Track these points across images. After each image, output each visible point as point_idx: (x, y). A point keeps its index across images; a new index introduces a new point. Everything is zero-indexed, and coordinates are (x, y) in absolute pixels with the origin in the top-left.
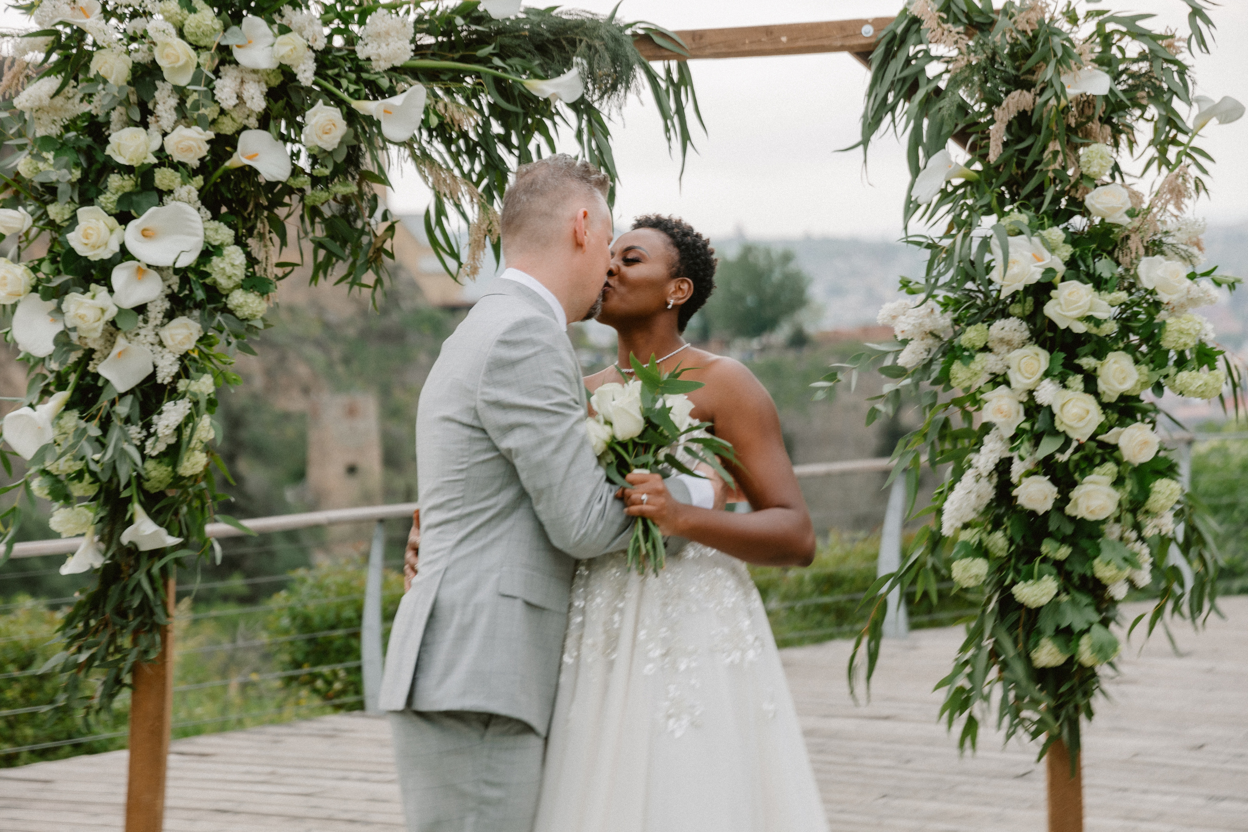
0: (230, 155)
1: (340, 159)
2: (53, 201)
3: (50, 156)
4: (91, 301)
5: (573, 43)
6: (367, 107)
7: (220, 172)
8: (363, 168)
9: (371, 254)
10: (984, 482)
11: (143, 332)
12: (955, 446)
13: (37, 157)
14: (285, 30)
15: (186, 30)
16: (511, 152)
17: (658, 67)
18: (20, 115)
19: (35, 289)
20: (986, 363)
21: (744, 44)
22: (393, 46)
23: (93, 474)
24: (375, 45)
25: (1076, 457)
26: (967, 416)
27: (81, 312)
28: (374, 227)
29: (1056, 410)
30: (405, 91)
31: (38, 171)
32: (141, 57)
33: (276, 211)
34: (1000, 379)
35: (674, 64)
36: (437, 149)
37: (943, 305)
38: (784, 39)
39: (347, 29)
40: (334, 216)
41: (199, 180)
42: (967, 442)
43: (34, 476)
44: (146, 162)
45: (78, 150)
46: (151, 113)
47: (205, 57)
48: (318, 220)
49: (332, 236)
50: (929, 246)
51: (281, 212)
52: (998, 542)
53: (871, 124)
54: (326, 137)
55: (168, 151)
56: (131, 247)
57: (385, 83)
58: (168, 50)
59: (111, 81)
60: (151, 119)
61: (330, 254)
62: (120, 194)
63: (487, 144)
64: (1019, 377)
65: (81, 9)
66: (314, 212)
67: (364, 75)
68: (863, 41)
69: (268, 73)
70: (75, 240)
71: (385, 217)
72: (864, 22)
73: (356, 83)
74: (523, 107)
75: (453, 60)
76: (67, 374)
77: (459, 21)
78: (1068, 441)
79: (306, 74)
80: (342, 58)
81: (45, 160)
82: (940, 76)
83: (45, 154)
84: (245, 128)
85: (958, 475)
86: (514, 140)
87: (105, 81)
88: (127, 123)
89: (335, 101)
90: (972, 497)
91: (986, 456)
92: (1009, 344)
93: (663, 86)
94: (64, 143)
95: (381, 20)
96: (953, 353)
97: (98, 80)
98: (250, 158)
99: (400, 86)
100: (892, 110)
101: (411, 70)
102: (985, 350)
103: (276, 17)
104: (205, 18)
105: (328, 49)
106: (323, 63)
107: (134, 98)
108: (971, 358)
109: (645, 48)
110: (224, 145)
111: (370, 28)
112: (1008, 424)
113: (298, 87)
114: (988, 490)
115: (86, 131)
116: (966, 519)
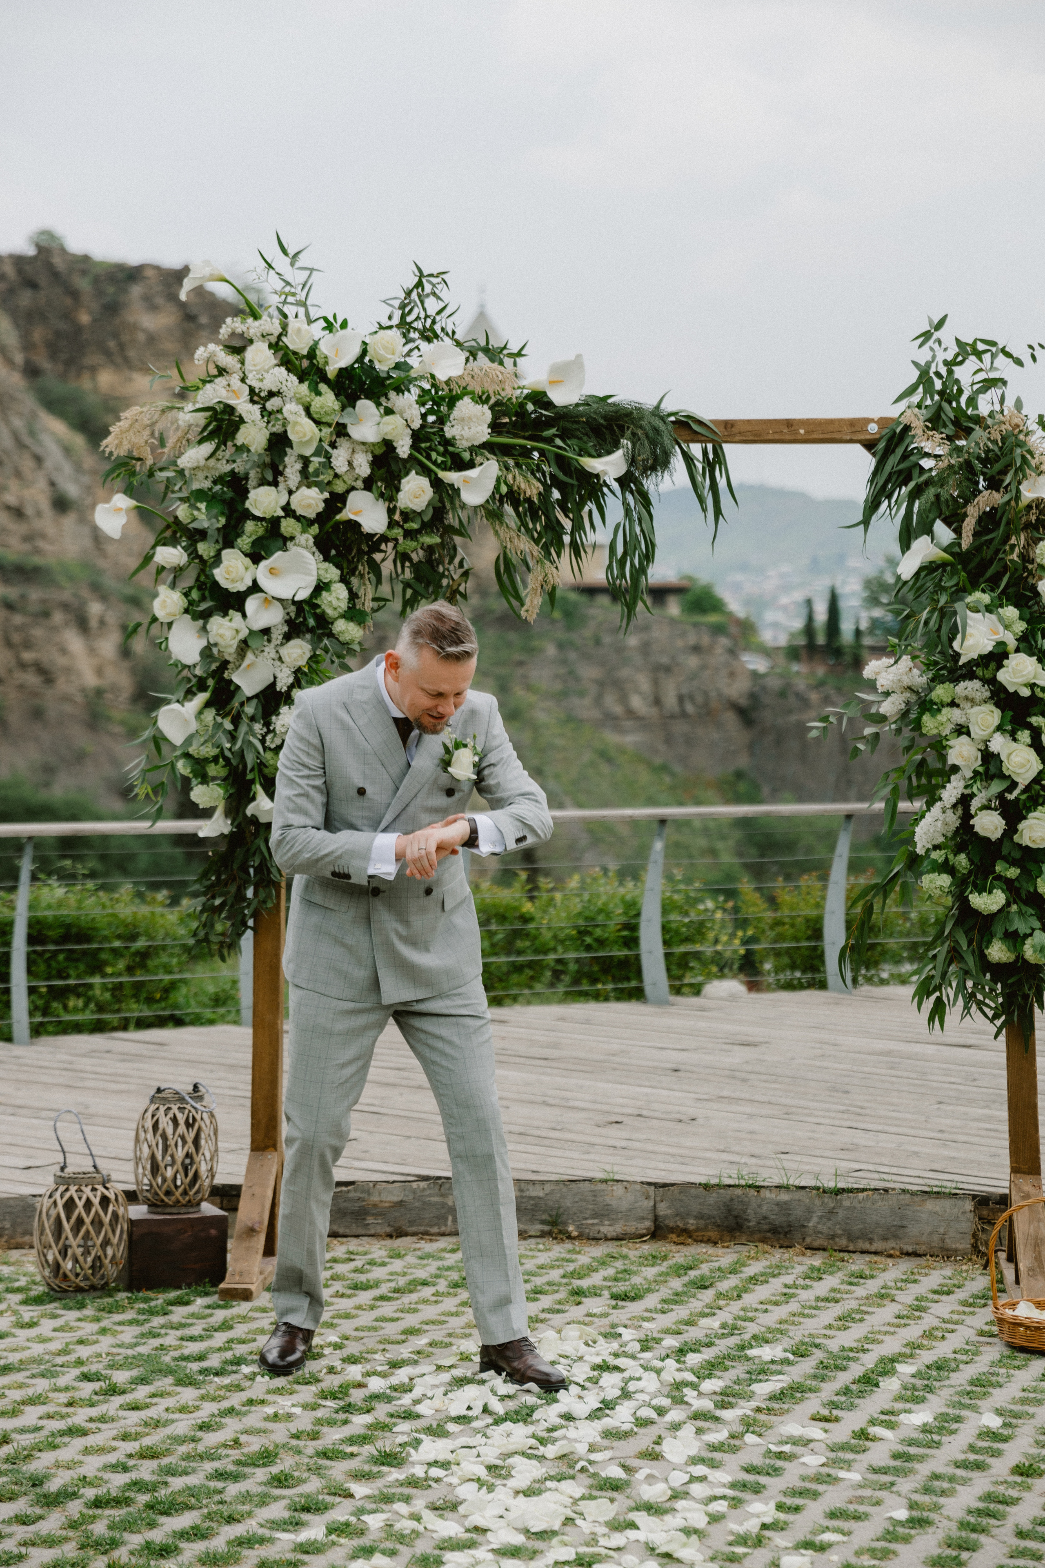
0: (340, 510)
1: (426, 518)
2: (202, 540)
3: (202, 506)
4: (228, 624)
5: (622, 429)
6: (451, 477)
7: (331, 523)
8: (446, 522)
9: (448, 594)
10: (949, 812)
11: (266, 649)
12: (930, 782)
13: (193, 507)
14: (389, 412)
15: (312, 409)
16: (567, 516)
17: (696, 450)
18: (181, 472)
19: (186, 611)
20: (956, 715)
22: (474, 430)
23: (226, 759)
24: (460, 427)
25: (1023, 797)
26: (940, 758)
27: (221, 631)
28: (452, 573)
29: (1003, 758)
30: (481, 464)
31: (194, 519)
32: (277, 428)
33: (374, 556)
34: (964, 730)
35: (710, 446)
36: (507, 511)
38: (802, 431)
39: (439, 411)
40: (420, 561)
41: (315, 529)
42: (937, 780)
43: (177, 758)
44: (275, 515)
45: (223, 501)
46: (281, 474)
47: (327, 431)
48: (407, 564)
49: (418, 578)
51: (378, 557)
52: (962, 861)
54: (416, 500)
55: (293, 507)
56: (263, 582)
57: (466, 456)
58: (298, 428)
59: (252, 449)
60: (280, 479)
61: (416, 594)
62: (254, 537)
63: (547, 509)
64: (978, 729)
65: (233, 391)
66: (404, 557)
67: (450, 449)
68: (869, 437)
69: (374, 445)
70: (219, 574)
71: (461, 565)
72: (872, 420)
73: (443, 455)
74: (578, 480)
75: (524, 438)
76: (206, 678)
77: (530, 407)
78: (1014, 785)
79: (404, 449)
80: (434, 434)
81: (198, 509)
82: (931, 470)
83: (199, 505)
84: (353, 488)
85: (930, 806)
86: (570, 505)
87: (249, 451)
88: (263, 482)
89: (425, 471)
90: (939, 824)
91: (951, 792)
92: (973, 702)
93: (700, 466)
94: (214, 496)
95: (465, 407)
96: (927, 706)
97: (242, 449)
98: (356, 514)
99: (479, 459)
100: (889, 497)
101: (489, 447)
102: (953, 704)
103: (383, 400)
104: (327, 400)
105: (423, 426)
106: (418, 437)
107: (268, 460)
108: (939, 710)
109: (684, 433)
110: (336, 502)
111: (456, 413)
112: (968, 766)
113: (397, 458)
114: (953, 820)
115: (229, 484)
116: (936, 842)
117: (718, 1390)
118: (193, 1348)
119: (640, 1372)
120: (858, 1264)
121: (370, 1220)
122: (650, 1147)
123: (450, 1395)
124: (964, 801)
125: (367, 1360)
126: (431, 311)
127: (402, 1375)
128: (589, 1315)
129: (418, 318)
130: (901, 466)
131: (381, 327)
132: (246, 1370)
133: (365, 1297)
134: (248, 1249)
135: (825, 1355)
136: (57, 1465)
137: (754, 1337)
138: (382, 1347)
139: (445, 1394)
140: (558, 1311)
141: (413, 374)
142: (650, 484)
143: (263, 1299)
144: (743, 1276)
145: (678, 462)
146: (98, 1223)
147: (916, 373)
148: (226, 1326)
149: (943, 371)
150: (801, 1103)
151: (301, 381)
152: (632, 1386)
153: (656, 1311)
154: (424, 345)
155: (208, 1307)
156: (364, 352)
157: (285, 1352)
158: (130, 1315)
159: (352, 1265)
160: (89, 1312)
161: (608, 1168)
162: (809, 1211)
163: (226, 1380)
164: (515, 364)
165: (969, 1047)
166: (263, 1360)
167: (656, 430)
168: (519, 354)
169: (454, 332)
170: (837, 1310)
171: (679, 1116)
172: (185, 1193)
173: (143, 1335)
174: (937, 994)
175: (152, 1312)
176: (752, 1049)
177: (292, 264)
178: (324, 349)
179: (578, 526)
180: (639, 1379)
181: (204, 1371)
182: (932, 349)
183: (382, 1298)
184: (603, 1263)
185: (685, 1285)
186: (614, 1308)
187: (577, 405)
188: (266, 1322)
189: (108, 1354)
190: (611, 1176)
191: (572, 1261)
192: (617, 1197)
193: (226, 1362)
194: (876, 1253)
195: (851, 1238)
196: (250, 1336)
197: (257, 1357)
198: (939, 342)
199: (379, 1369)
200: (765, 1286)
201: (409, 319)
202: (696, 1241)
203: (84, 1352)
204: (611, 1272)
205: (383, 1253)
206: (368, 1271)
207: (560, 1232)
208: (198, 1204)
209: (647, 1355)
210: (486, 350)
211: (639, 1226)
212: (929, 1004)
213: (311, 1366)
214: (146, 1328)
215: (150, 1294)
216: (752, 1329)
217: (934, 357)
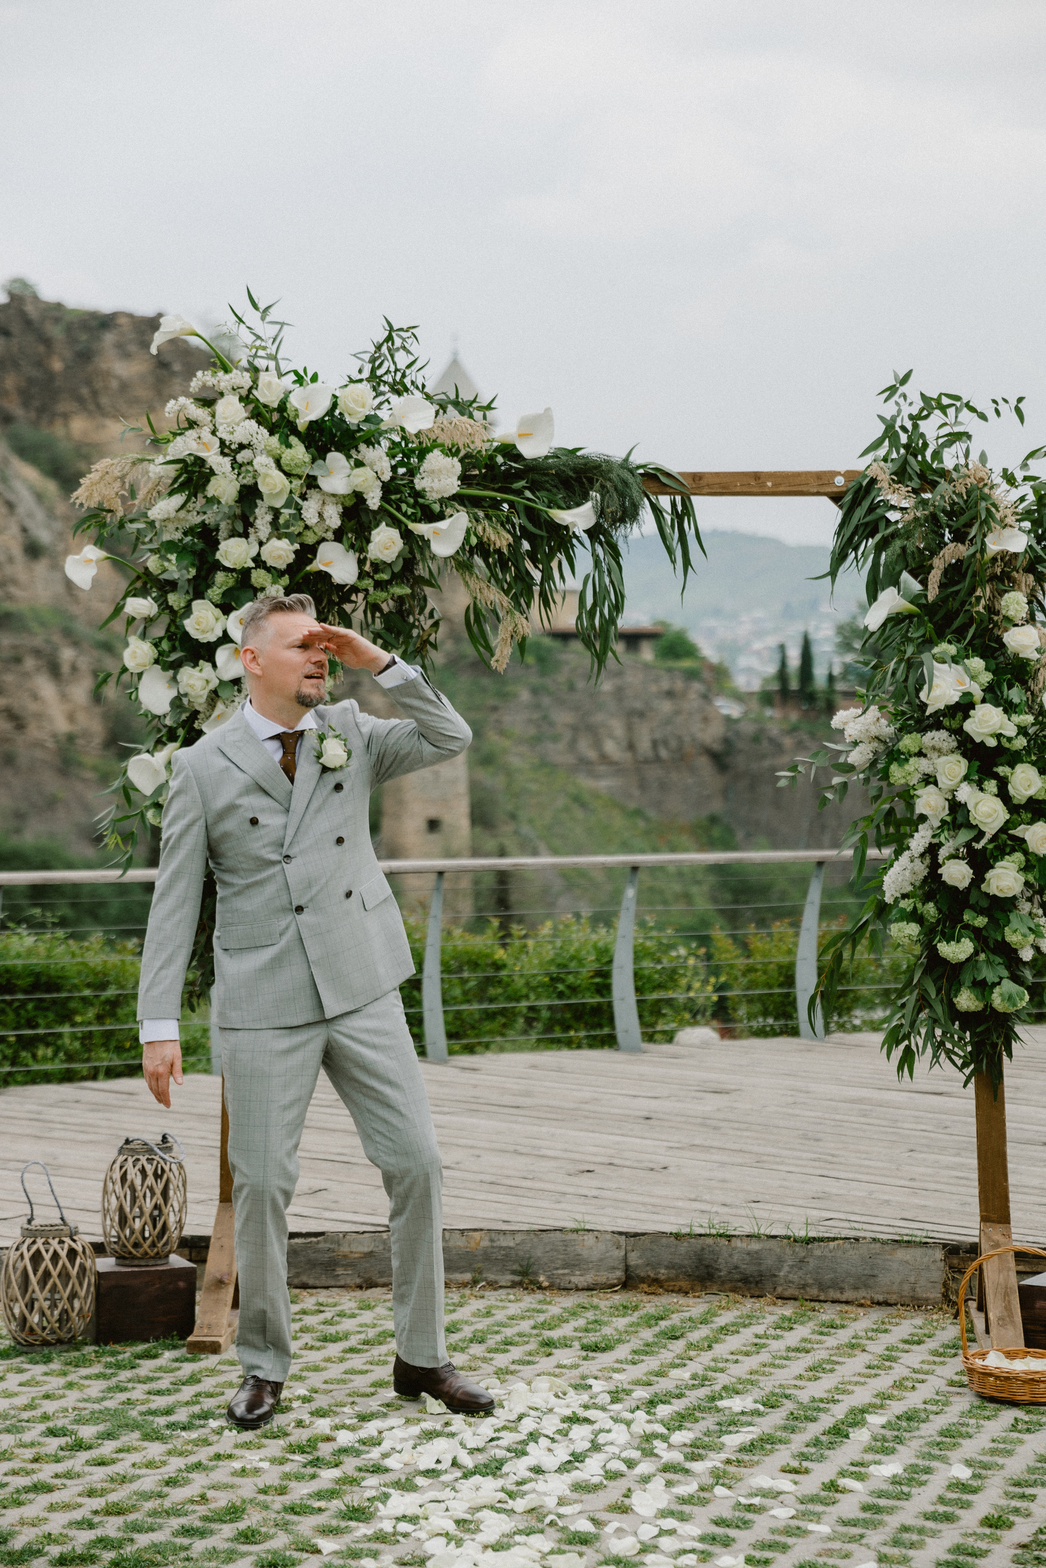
0: (310, 561)
1: (397, 569)
2: (172, 591)
3: (173, 557)
4: (199, 674)
5: (591, 481)
6: (421, 528)
7: (302, 574)
8: (416, 573)
9: (418, 645)
10: (917, 861)
11: (237, 699)
12: (898, 831)
13: (163, 558)
14: (359, 464)
15: (283, 461)
16: (536, 567)
17: (665, 502)
18: (152, 524)
19: (157, 662)
20: (923, 765)
21: (735, 486)
22: (444, 482)
24: (430, 479)
25: (990, 846)
26: (909, 807)
27: (191, 682)
28: (423, 623)
29: (970, 807)
30: (451, 516)
31: (165, 571)
32: (248, 481)
33: (344, 606)
34: (931, 780)
35: (678, 498)
36: (477, 562)
38: (769, 484)
39: (409, 463)
40: (390, 612)
41: (285, 580)
42: (906, 829)
43: (147, 808)
44: (246, 566)
45: (194, 553)
46: (252, 525)
47: (297, 483)
48: (378, 614)
49: (388, 628)
51: (348, 607)
52: (931, 910)
54: (386, 552)
55: (263, 558)
57: (436, 508)
58: (269, 480)
59: (223, 501)
60: (251, 530)
62: (225, 588)
63: (517, 561)
64: (945, 779)
65: (204, 444)
66: (375, 607)
67: (421, 500)
68: (835, 490)
69: (344, 496)
70: (190, 625)
71: (431, 615)
72: (839, 473)
73: (413, 507)
74: (547, 532)
75: (494, 490)
76: (176, 728)
77: (500, 459)
78: (981, 834)
79: (374, 501)
80: (404, 485)
81: (169, 561)
82: (897, 522)
83: (169, 556)
84: (324, 540)
85: (899, 855)
86: (540, 556)
87: (219, 502)
88: (233, 534)
89: (396, 523)
90: (907, 873)
91: (919, 841)
92: (940, 752)
93: (668, 518)
94: (185, 547)
95: (435, 459)
96: (894, 755)
97: (213, 501)
98: (326, 565)
99: (449, 511)
100: (856, 549)
101: (458, 498)
102: (920, 754)
103: (353, 452)
104: (298, 453)
105: (393, 479)
106: (388, 489)
107: (238, 511)
108: (907, 760)
109: (653, 485)
110: (306, 553)
111: (426, 465)
112: (935, 816)
113: (367, 510)
114: (921, 869)
115: (200, 536)
116: (905, 891)
117: (688, 1442)
118: (160, 1402)
119: (609, 1424)
120: (829, 1313)
121: (340, 1271)
122: (621, 1196)
123: (419, 1448)
124: (932, 850)
125: (336, 1414)
126: (401, 365)
127: (371, 1428)
128: (559, 1366)
129: (388, 372)
130: (867, 519)
131: (352, 381)
132: (214, 1424)
133: (334, 1350)
134: (217, 1301)
135: (795, 1406)
136: (22, 1523)
137: (725, 1388)
138: (351, 1400)
139: (414, 1448)
140: (529, 1363)
141: (383, 427)
142: (619, 534)
143: (231, 1352)
144: (714, 1326)
145: (646, 514)
146: (65, 1276)
147: (883, 427)
148: (194, 1379)
149: (909, 425)
150: (774, 1151)
151: (272, 433)
152: (602, 1439)
153: (626, 1362)
154: (394, 398)
155: (176, 1360)
156: (335, 406)
157: (252, 1406)
158: (96, 1369)
159: (322, 1317)
160: (55, 1366)
161: (579, 1217)
162: (781, 1260)
163: (194, 1435)
164: (485, 418)
165: (941, 1094)
166: (231, 1414)
167: (625, 483)
168: (489, 407)
169: (424, 386)
170: (807, 1360)
171: (651, 1165)
172: (153, 1245)
173: (110, 1389)
174: (906, 1042)
175: (119, 1366)
176: (725, 1096)
177: (263, 319)
178: (294, 401)
179: (547, 576)
180: (609, 1431)
181: (171, 1426)
182: (897, 403)
183: (352, 1350)
184: (574, 1314)
185: (656, 1336)
186: (585, 1359)
187: (547, 457)
188: (235, 1375)
189: (74, 1409)
190: (582, 1226)
191: (543, 1312)
192: (589, 1247)
193: (194, 1416)
194: (847, 1302)
195: (822, 1287)
196: (218, 1390)
197: (225, 1411)
198: (905, 396)
199: (348, 1422)
200: (736, 1336)
201: (379, 372)
202: (668, 1291)
203: (49, 1407)
204: (581, 1322)
205: (353, 1305)
206: (338, 1323)
207: (531, 1282)
208: (167, 1256)
209: (617, 1407)
210: (456, 404)
211: (610, 1276)
212: (898, 1052)
213: (279, 1420)
214: (113, 1382)
215: (118, 1347)
216: (723, 1379)
217: (899, 411)
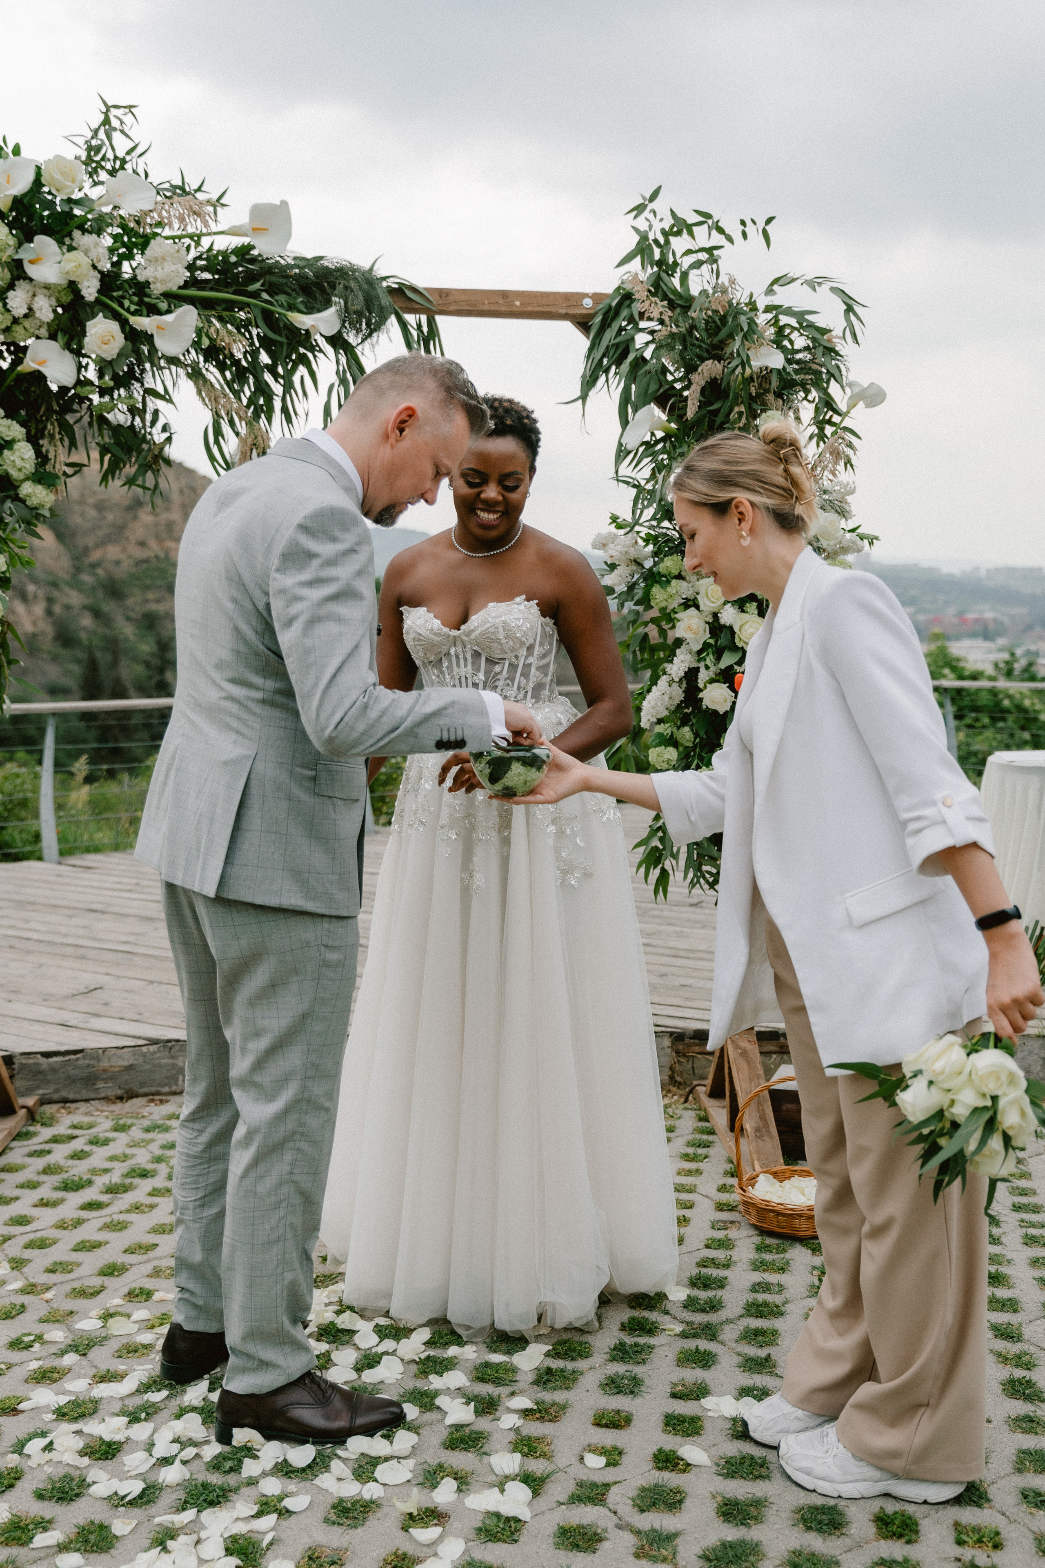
5: (333, 286)
6: (144, 322)
7: (14, 377)
8: (148, 385)
9: (151, 460)
10: (675, 685)
12: (653, 656)
14: (73, 249)
16: (277, 381)
17: (411, 319)
20: (683, 589)
21: (483, 304)
22: (168, 270)
24: (154, 270)
26: (663, 633)
28: (154, 437)
29: (736, 629)
30: (179, 312)
33: (66, 416)
34: (690, 603)
35: (424, 318)
36: (212, 374)
37: (644, 540)
38: (518, 303)
40: (119, 425)
42: (662, 655)
49: (117, 443)
50: (634, 486)
51: (71, 417)
52: (686, 734)
53: (589, 382)
54: (105, 347)
57: (160, 304)
61: (116, 459)
63: (256, 370)
64: (707, 602)
66: (101, 419)
67: (146, 299)
68: (584, 312)
69: (58, 287)
71: (164, 428)
72: (586, 295)
73: (137, 304)
74: (287, 338)
75: (228, 292)
79: (90, 290)
80: (127, 283)
82: (646, 345)
84: (34, 337)
85: (654, 681)
86: (280, 370)
89: (115, 316)
90: (666, 698)
91: (678, 666)
93: (415, 336)
95: (161, 248)
96: (653, 578)
98: (40, 364)
100: (607, 371)
102: (679, 577)
103: (67, 241)
105: (114, 273)
106: (108, 280)
108: (668, 582)
109: (401, 301)
110: (16, 353)
111: (149, 254)
112: (695, 639)
113: (83, 301)
114: (679, 693)
116: (660, 716)
124: (691, 675)
126: (121, 151)
129: (106, 158)
130: (619, 339)
142: (364, 346)
145: (393, 327)
147: (637, 238)
149: (662, 240)
156: (39, 180)
164: (215, 211)
168: (220, 203)
169: (146, 174)
174: (662, 865)
179: (288, 387)
182: (647, 217)
198: (654, 213)
210: (183, 190)
212: (654, 875)
217: (652, 225)
